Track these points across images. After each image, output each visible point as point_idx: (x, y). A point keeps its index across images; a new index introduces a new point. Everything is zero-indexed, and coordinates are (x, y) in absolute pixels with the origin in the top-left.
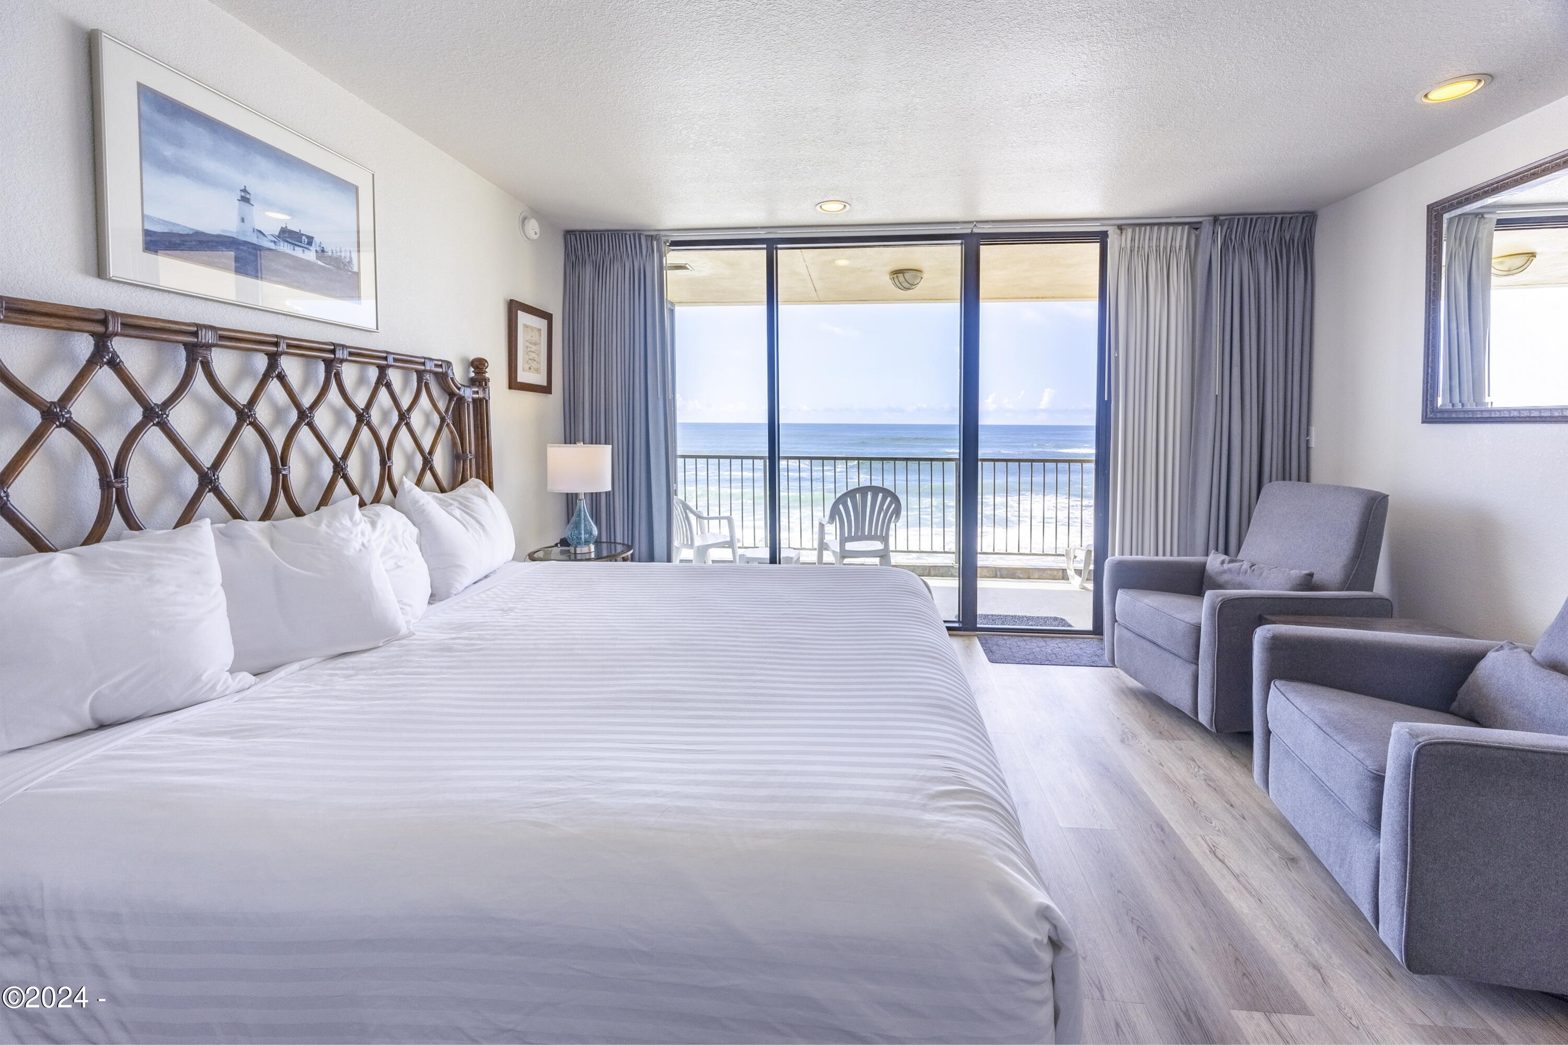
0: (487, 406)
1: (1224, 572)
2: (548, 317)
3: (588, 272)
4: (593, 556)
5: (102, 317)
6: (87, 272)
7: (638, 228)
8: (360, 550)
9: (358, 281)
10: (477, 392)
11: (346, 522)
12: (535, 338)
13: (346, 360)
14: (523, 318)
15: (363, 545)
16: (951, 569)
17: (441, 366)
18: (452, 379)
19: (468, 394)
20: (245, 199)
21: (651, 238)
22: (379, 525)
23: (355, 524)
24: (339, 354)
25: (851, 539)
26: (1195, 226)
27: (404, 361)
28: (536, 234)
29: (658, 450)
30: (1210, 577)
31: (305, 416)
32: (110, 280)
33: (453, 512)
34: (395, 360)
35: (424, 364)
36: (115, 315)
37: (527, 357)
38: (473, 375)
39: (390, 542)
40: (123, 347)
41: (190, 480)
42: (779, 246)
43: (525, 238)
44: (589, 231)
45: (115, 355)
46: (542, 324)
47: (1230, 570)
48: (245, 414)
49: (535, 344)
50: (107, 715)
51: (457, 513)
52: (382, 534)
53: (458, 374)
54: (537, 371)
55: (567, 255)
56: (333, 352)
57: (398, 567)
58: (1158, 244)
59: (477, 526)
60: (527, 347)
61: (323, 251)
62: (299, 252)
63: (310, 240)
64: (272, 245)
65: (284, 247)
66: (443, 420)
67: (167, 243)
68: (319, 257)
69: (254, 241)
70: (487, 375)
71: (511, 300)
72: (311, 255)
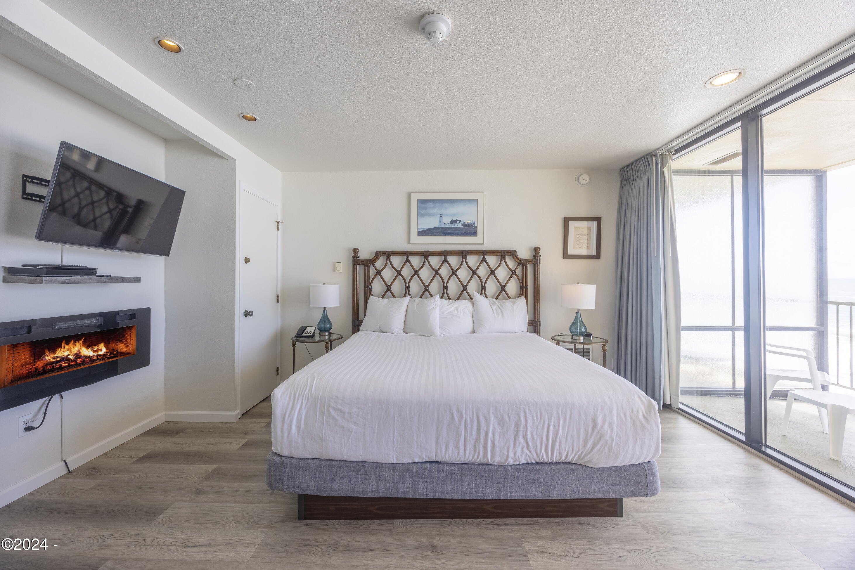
0: (538, 267)
2: (598, 220)
5: (407, 252)
6: (407, 243)
9: (477, 230)
10: (532, 261)
11: (432, 301)
12: (586, 231)
14: (573, 224)
15: (433, 308)
17: (511, 252)
18: (518, 257)
19: (528, 262)
21: (652, 155)
22: (451, 305)
23: (435, 302)
27: (493, 252)
28: (586, 180)
31: (454, 272)
32: (411, 244)
33: (493, 307)
34: (487, 253)
35: (501, 253)
36: (409, 251)
37: (578, 242)
38: (533, 254)
41: (423, 288)
43: (579, 185)
45: (409, 260)
46: (592, 224)
48: (437, 272)
49: (586, 235)
51: (495, 307)
53: (524, 255)
54: (588, 248)
55: (622, 180)
56: (462, 253)
57: (452, 318)
59: (500, 313)
60: (578, 238)
61: (464, 223)
62: (456, 226)
63: (460, 221)
64: (448, 226)
65: (452, 226)
66: (513, 273)
67: (422, 233)
68: (462, 225)
69: (443, 226)
70: (540, 254)
71: (565, 218)
72: (460, 226)
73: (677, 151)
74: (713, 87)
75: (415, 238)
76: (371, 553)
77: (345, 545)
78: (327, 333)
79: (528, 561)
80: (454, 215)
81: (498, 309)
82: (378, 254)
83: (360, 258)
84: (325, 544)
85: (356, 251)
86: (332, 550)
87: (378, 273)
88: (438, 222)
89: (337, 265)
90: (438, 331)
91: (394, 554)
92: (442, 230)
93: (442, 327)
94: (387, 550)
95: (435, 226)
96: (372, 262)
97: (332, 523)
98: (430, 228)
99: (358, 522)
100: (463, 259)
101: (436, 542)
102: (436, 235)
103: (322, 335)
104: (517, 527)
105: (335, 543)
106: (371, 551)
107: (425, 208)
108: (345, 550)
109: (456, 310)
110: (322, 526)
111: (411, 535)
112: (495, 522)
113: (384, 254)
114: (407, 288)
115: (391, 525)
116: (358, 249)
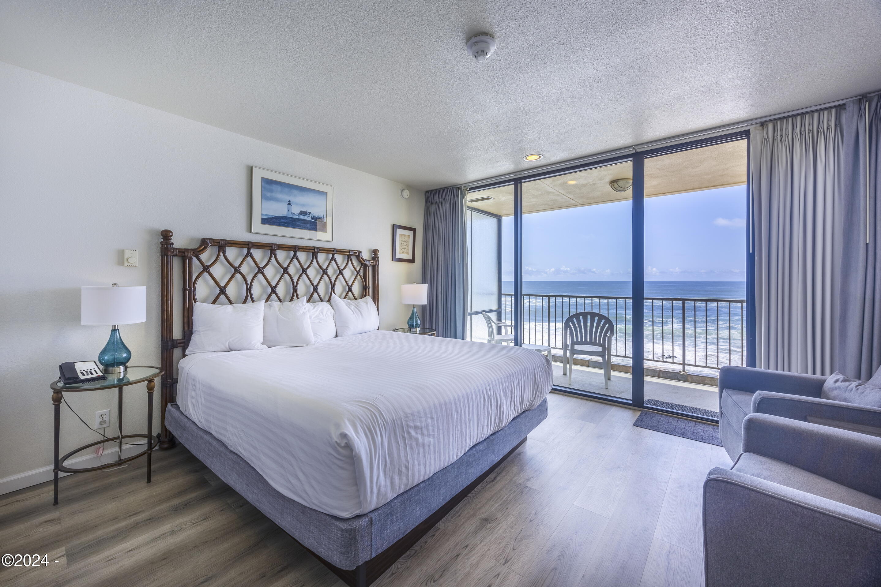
0: (377, 268)
1: (835, 389)
2: (414, 230)
3: (433, 208)
4: (418, 332)
5: (247, 243)
6: (248, 232)
7: (452, 185)
8: (302, 314)
9: (326, 225)
10: (373, 263)
11: (301, 305)
12: (406, 239)
13: (319, 252)
14: (399, 231)
15: (304, 312)
16: (677, 374)
17: (357, 253)
18: (361, 257)
19: (369, 264)
20: (290, 204)
21: (459, 188)
22: (316, 308)
23: (303, 305)
24: (316, 250)
25: (578, 343)
26: (840, 108)
27: (341, 252)
28: (407, 195)
29: (459, 288)
30: (824, 392)
31: (304, 271)
32: (252, 233)
33: (351, 307)
34: (337, 251)
35: (349, 252)
36: (251, 242)
37: (402, 248)
38: (373, 256)
39: (320, 314)
40: (254, 251)
41: (269, 290)
42: (523, 181)
43: (403, 198)
44: (434, 190)
45: (251, 253)
46: (410, 233)
47: (839, 387)
48: (285, 270)
49: (407, 242)
50: (233, 347)
51: (353, 308)
52: (316, 311)
53: (366, 256)
54: (407, 253)
55: (426, 202)
56: (314, 250)
57: (320, 322)
58: (811, 128)
59: (359, 313)
60: (402, 243)
61: (314, 216)
62: (306, 218)
63: (310, 213)
64: (297, 217)
65: (301, 217)
66: (358, 273)
67: (267, 221)
68: (312, 219)
69: (292, 216)
70: (378, 256)
71: (394, 225)
72: (309, 218)
73: (470, 189)
74: (526, 160)
75: (257, 226)
76: (461, 557)
77: (434, 571)
78: (122, 369)
79: (531, 488)
80: (303, 205)
81: (356, 310)
82: (204, 243)
83: (174, 246)
84: (419, 585)
85: (166, 235)
86: (432, 583)
87: (206, 269)
88: (286, 210)
89: (127, 254)
90: (313, 339)
91: (474, 544)
92: (290, 220)
93: (315, 334)
94: (467, 546)
95: (283, 215)
96: (197, 252)
97: (396, 568)
98: (277, 216)
99: (414, 550)
100: (313, 257)
101: (483, 516)
102: (283, 226)
103: (111, 372)
104: (501, 476)
105: (426, 577)
106: (459, 557)
107: (271, 191)
108: (441, 573)
109: (321, 314)
110: (391, 578)
111: (462, 524)
112: (488, 481)
113: (216, 243)
114: (249, 289)
115: (440, 531)
116: (171, 232)
